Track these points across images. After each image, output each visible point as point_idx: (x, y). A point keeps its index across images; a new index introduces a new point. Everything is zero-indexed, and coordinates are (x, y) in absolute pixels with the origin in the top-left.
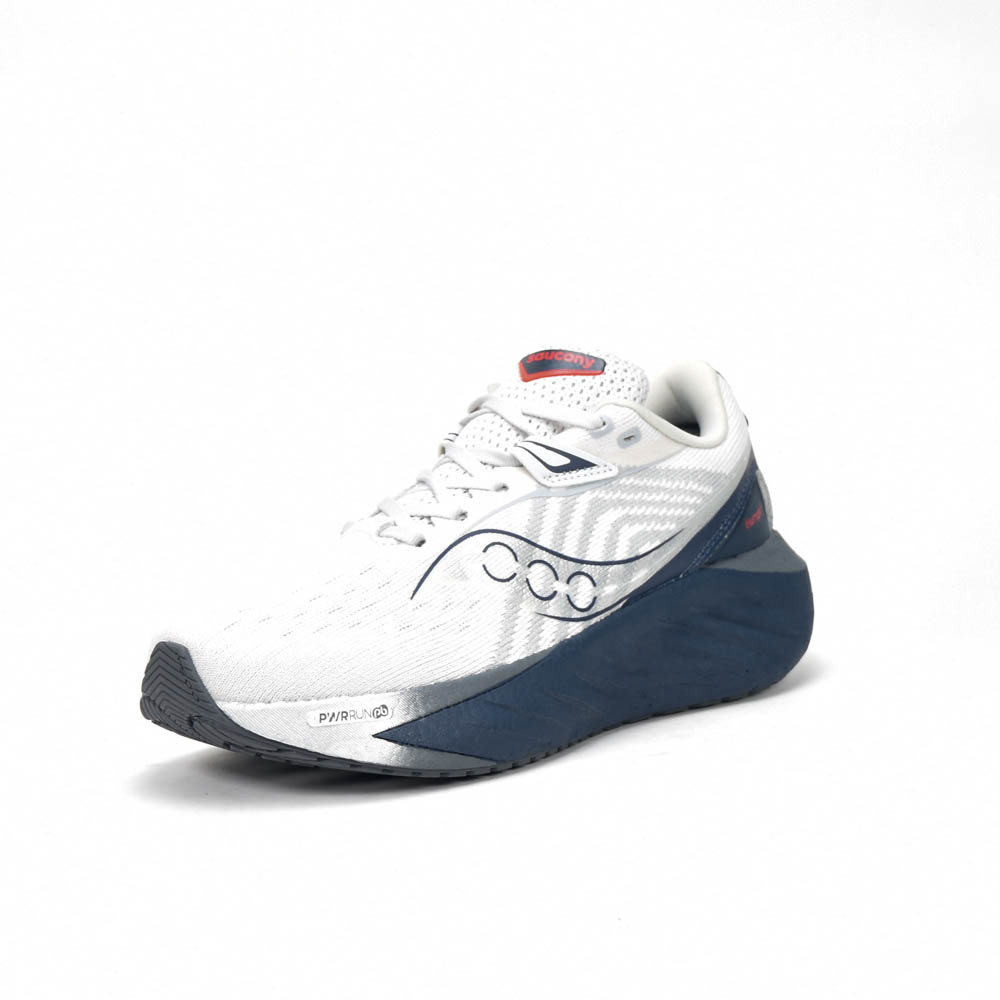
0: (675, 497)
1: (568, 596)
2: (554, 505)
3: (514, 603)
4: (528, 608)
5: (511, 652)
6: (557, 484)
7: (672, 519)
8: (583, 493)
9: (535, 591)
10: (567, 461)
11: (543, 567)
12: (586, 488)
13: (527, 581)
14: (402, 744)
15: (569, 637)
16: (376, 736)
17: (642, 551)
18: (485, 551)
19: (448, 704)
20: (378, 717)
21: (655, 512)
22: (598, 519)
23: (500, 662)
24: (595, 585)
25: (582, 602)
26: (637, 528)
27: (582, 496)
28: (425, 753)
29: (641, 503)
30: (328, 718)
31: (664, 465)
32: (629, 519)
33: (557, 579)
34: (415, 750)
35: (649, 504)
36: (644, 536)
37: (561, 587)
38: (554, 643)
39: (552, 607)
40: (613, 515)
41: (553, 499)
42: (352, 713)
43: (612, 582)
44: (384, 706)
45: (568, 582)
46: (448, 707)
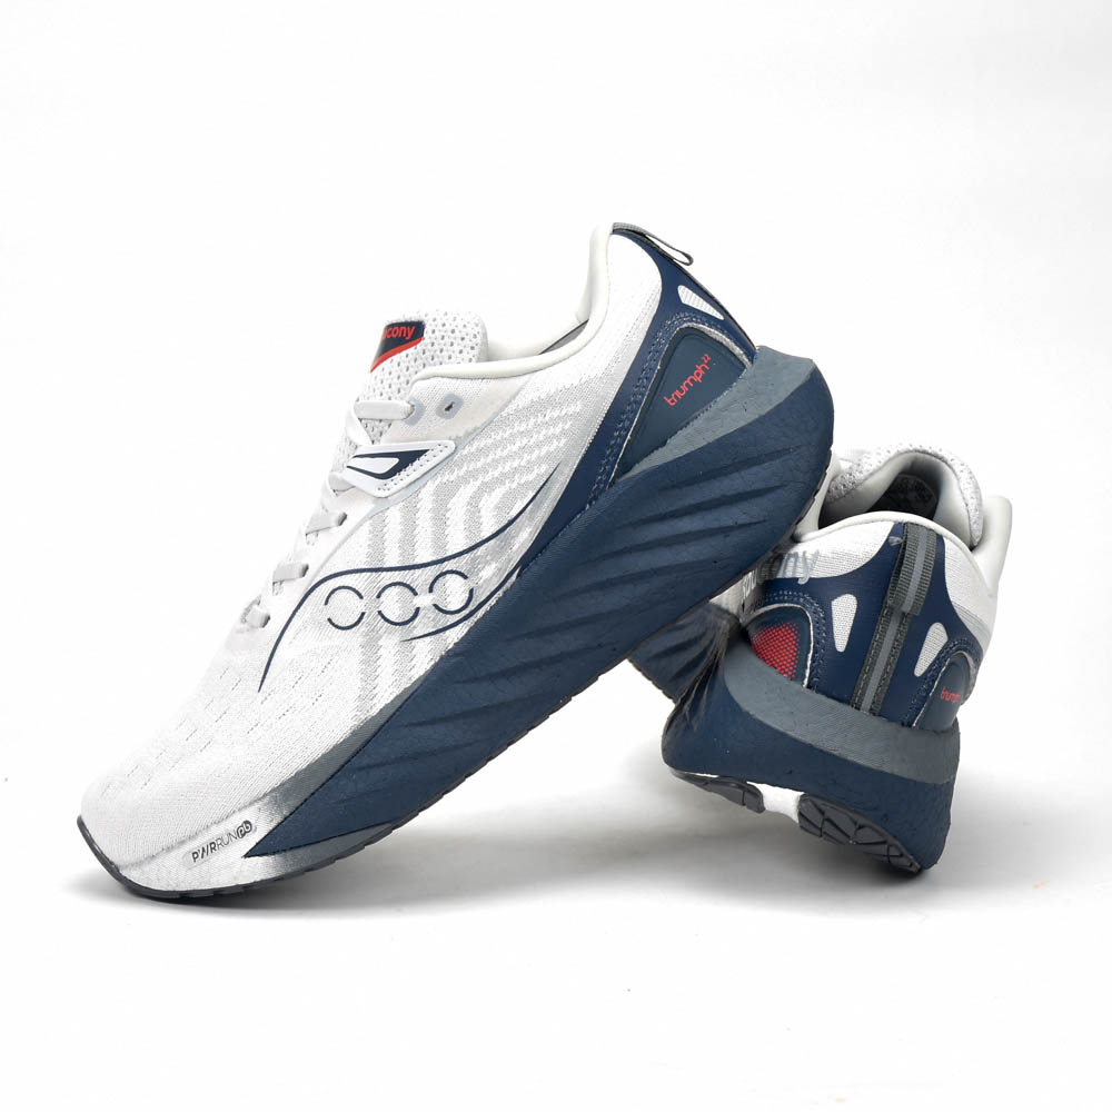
0: (535, 436)
1: (435, 606)
2: (394, 516)
3: (371, 645)
4: (390, 642)
5: (375, 700)
6: (395, 489)
7: (540, 461)
8: (424, 486)
9: (393, 620)
10: (395, 461)
11: (397, 589)
12: (426, 478)
13: (380, 612)
14: (274, 853)
15: (450, 647)
16: (248, 855)
17: (514, 513)
18: (326, 603)
19: (312, 791)
20: (243, 835)
21: (515, 464)
22: (449, 506)
23: (363, 717)
24: (465, 577)
25: (455, 602)
26: (499, 492)
27: (423, 491)
28: (300, 853)
29: (496, 463)
30: (200, 855)
31: (511, 408)
32: (486, 488)
33: (416, 594)
34: (289, 854)
35: (505, 459)
36: (511, 496)
37: (424, 600)
38: (433, 663)
39: (420, 627)
40: (466, 492)
41: (392, 509)
42: (219, 842)
43: (487, 563)
44: (247, 822)
45: (431, 590)
46: (313, 794)
